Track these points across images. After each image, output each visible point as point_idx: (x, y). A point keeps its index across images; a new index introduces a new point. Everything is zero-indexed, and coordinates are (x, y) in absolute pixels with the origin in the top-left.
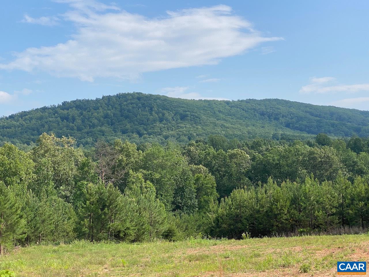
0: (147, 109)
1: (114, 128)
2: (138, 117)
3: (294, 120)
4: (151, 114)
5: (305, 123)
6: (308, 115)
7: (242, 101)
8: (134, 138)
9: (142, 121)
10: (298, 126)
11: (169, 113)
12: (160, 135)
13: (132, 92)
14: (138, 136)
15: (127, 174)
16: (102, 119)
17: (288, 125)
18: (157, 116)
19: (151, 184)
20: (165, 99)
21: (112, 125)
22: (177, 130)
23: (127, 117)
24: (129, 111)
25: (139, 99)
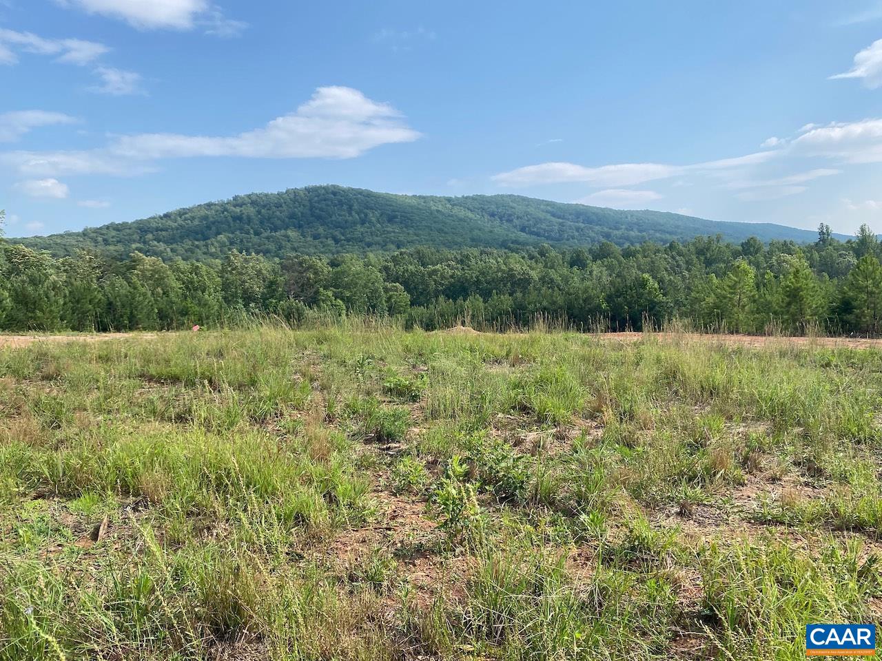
0: (345, 207)
1: (303, 232)
2: (334, 218)
3: (531, 222)
4: (350, 214)
5: (544, 226)
6: (549, 217)
7: (467, 198)
8: (328, 245)
9: (339, 223)
10: (535, 230)
11: (373, 213)
12: (361, 241)
13: (325, 185)
14: (333, 242)
15: (317, 292)
16: (287, 219)
17: (523, 230)
18: (357, 217)
19: (340, 301)
20: (369, 195)
21: (299, 227)
22: (383, 236)
23: (319, 218)
24: (321, 210)
25: (334, 194)
